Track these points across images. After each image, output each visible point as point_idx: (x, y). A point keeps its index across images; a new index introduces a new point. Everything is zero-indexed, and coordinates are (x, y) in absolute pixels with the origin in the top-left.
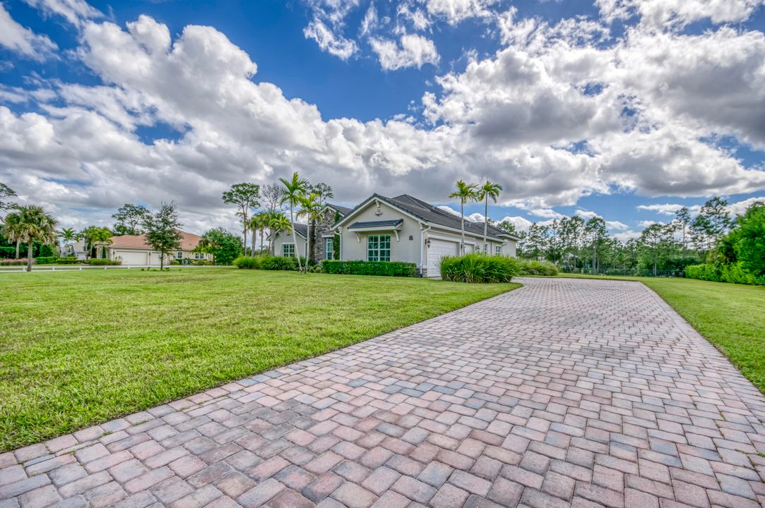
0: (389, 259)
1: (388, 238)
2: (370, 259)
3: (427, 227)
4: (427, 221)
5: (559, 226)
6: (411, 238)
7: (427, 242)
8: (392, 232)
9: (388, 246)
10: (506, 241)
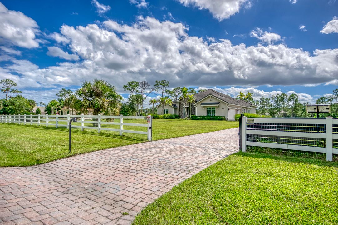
0: (215, 115)
1: (215, 108)
2: (208, 115)
3: (229, 105)
4: (229, 103)
5: (275, 98)
6: (223, 108)
7: (228, 109)
8: (217, 106)
9: (214, 111)
10: (252, 107)
